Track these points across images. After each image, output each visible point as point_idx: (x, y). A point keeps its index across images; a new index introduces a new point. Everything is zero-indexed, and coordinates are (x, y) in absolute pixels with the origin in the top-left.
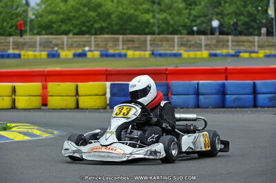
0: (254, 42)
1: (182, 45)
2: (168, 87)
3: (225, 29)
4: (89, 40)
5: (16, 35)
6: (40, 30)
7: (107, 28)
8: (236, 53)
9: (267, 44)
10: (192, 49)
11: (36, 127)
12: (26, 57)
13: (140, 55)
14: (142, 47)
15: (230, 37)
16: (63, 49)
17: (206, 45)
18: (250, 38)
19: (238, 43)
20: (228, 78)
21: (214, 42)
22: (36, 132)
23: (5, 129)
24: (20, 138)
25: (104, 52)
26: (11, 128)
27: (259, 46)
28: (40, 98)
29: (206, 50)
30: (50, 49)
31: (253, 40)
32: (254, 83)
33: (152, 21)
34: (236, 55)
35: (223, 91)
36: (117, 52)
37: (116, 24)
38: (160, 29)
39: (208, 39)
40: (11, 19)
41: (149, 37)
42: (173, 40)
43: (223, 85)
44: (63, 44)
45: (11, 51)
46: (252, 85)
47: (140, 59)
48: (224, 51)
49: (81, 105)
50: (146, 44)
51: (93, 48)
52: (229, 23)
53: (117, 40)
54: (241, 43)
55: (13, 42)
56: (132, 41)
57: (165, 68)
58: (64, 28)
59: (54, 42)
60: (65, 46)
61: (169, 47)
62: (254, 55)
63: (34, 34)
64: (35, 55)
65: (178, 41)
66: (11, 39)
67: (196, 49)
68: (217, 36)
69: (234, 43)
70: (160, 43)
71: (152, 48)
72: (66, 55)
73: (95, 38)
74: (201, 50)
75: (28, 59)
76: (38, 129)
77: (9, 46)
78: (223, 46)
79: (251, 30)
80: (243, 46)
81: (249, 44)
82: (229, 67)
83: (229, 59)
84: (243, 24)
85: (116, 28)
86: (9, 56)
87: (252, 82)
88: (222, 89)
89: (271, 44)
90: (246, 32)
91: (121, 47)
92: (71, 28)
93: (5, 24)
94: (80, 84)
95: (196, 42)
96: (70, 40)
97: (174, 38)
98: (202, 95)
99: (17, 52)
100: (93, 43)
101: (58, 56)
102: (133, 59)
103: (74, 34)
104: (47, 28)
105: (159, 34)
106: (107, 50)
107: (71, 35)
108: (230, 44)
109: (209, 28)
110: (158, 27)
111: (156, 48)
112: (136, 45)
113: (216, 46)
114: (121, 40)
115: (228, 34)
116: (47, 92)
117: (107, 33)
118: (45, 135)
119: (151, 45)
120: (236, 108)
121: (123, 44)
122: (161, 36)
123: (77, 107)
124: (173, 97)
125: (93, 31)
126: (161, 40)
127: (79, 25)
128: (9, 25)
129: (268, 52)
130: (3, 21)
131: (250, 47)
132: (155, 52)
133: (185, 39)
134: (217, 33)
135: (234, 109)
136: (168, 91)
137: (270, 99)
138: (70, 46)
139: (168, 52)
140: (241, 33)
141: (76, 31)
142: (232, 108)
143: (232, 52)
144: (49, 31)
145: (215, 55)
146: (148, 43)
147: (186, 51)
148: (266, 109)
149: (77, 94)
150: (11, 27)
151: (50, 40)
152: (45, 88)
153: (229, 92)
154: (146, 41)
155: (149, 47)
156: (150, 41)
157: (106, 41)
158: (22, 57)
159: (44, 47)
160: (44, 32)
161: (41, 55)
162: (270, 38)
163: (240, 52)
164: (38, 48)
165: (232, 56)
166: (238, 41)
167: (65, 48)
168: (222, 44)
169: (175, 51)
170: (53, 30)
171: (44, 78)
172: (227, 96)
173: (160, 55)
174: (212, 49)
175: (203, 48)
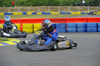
0: (97, 8)
1: (71, 10)
2: (66, 25)
3: (86, 4)
4: (38, 8)
5: (11, 6)
6: (20, 4)
7: (44, 3)
11: (18, 40)
12: (15, 14)
13: (56, 13)
14: (57, 10)
15: (88, 7)
16: (28, 11)
17: (80, 10)
18: (95, 7)
19: (91, 9)
20: (88, 21)
21: (83, 8)
23: (7, 41)
24: (12, 43)
25: (43, 12)
26: (9, 40)
27: (99, 10)
29: (80, 11)
30: (23, 11)
32: (97, 23)
33: (60, 1)
35: (86, 26)
36: (48, 12)
37: (47, 2)
38: (63, 4)
39: (81, 7)
40: (9, 1)
41: (59, 7)
42: (68, 8)
43: (86, 24)
44: (28, 10)
45: (9, 12)
46: (96, 24)
47: (56, 15)
48: (86, 12)
50: (58, 10)
51: (39, 11)
52: (88, 2)
53: (48, 8)
55: (10, 9)
56: (53, 8)
57: (65, 18)
58: (28, 4)
59: (25, 9)
61: (67, 10)
62: (97, 13)
63: (18, 6)
64: (18, 14)
65: (70, 8)
66: (9, 8)
67: (76, 11)
69: (90, 9)
70: (63, 9)
71: (60, 11)
72: (29, 13)
73: (40, 7)
76: (19, 40)
77: (9, 10)
78: (86, 10)
79: (96, 5)
80: (93, 10)
81: (95, 9)
82: (88, 18)
84: (93, 3)
85: (47, 3)
86: (8, 14)
87: (96, 23)
88: (85, 25)
90: (94, 5)
91: (49, 10)
92: (31, 4)
93: (7, 2)
94: (34, 24)
95: (76, 9)
96: (31, 8)
97: (68, 7)
98: (79, 27)
99: (11, 12)
101: (26, 14)
102: (53, 15)
103: (32, 6)
104: (22, 4)
105: (63, 6)
106: (44, 12)
107: (31, 6)
108: (88, 9)
109: (81, 3)
110: (63, 3)
111: (62, 11)
112: (54, 10)
113: (83, 10)
115: (87, 6)
116: (22, 27)
117: (44, 6)
119: (60, 10)
120: (90, 32)
121: (50, 9)
122: (64, 6)
123: (33, 32)
124: (68, 28)
125: (39, 5)
126: (64, 8)
127: (34, 3)
128: (9, 3)
130: (6, 1)
131: (96, 10)
132: (62, 12)
133: (72, 8)
136: (66, 26)
138: (31, 10)
139: (66, 12)
140: (92, 6)
141: (33, 5)
142: (89, 32)
143: (89, 12)
144: (23, 5)
145: (83, 13)
146: (59, 9)
147: (73, 12)
149: (33, 27)
150: (9, 4)
151: (23, 8)
152: (21, 25)
154: (58, 8)
155: (59, 10)
156: (60, 8)
157: (44, 8)
158: (13, 14)
159: (21, 11)
160: (21, 5)
161: (20, 14)
164: (19, 11)
166: (91, 8)
167: (29, 11)
168: (85, 9)
169: (69, 12)
170: (24, 5)
171: (21, 22)
172: (88, 28)
173: (63, 13)
174: (82, 11)
175: (79, 11)
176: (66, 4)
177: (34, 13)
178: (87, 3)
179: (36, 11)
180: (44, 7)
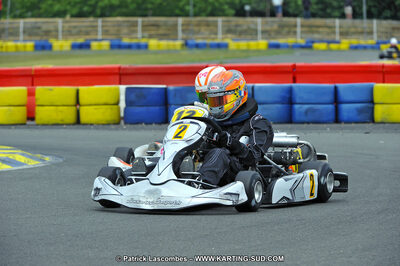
0: (335, 27)
1: (228, 31)
3: (291, 11)
4: (95, 24)
6: (24, 10)
7: (120, 6)
8: (307, 42)
9: (353, 30)
10: (243, 36)
11: (20, 151)
12: (4, 50)
13: (168, 45)
14: (170, 34)
15: (299, 20)
16: (56, 37)
17: (263, 32)
18: (328, 21)
19: (310, 29)
20: (298, 77)
21: (275, 27)
22: (19, 158)
25: (117, 42)
27: (341, 34)
28: (25, 108)
29: (263, 38)
30: (38, 38)
31: (331, 24)
32: (336, 88)
34: (308, 46)
35: (289, 99)
36: (134, 41)
38: (197, 9)
39: (267, 23)
41: (180, 20)
42: (215, 24)
43: (290, 90)
44: (57, 31)
46: (333, 90)
47: (168, 51)
48: (290, 41)
49: (83, 119)
50: (176, 30)
51: (100, 37)
52: (296, 2)
53: (135, 24)
54: (314, 29)
56: (156, 25)
58: (57, 7)
59: (45, 27)
60: (60, 34)
61: (210, 34)
62: (333, 46)
63: (15, 17)
64: (17, 47)
65: (223, 26)
67: (249, 37)
68: (279, 19)
69: (305, 29)
70: (196, 29)
71: (185, 36)
72: (61, 46)
73: (103, 22)
74: (256, 39)
75: (7, 52)
76: (23, 155)
78: (288, 33)
79: (329, 11)
80: (318, 32)
81: (326, 30)
82: (298, 64)
83: (298, 52)
84: (317, 3)
85: (132, 7)
87: (332, 85)
88: (288, 96)
89: (360, 30)
90: (320, 13)
91: (139, 35)
92: (68, 7)
94: (81, 88)
95: (249, 28)
96: (67, 25)
97: (217, 22)
98: (259, 103)
100: (100, 29)
101: (50, 47)
102: (158, 52)
103: (72, 16)
104: (33, 10)
105: (196, 15)
106: (120, 39)
107: (68, 17)
108: (299, 30)
109: (269, 7)
110: (194, 6)
111: (191, 36)
112: (161, 31)
113: (278, 33)
114: (140, 24)
115: (295, 16)
116: (34, 100)
117: (120, 15)
118: (33, 163)
119: (183, 31)
120: (308, 123)
121: (143, 31)
122: (198, 19)
123: (78, 121)
125: (98, 11)
126: (199, 24)
127: (80, 3)
129: (354, 42)
131: (328, 34)
132: (190, 42)
133: (233, 23)
134: (280, 14)
135: (305, 125)
137: (360, 111)
138: (68, 34)
139: (208, 41)
140: (314, 15)
141: (75, 11)
142: (303, 123)
143: (302, 42)
144: (36, 12)
145: (277, 46)
146: (180, 28)
147: (234, 40)
148: (353, 125)
149: (78, 102)
151: (39, 25)
152: (31, 94)
153: (298, 101)
154: (176, 25)
155: (180, 34)
156: (183, 25)
157: (119, 26)
159: (30, 35)
160: (29, 14)
161: (25, 47)
162: (357, 22)
163: (313, 42)
165: (302, 47)
166: (310, 26)
167: (60, 36)
168: (286, 29)
169: (218, 41)
170: (42, 11)
171: (30, 79)
172: (296, 107)
173: (197, 46)
174: (273, 38)
175: (260, 35)
176: (209, 9)
177: (81, 46)
178: (293, 5)
179: (88, 37)
180: (119, 19)
